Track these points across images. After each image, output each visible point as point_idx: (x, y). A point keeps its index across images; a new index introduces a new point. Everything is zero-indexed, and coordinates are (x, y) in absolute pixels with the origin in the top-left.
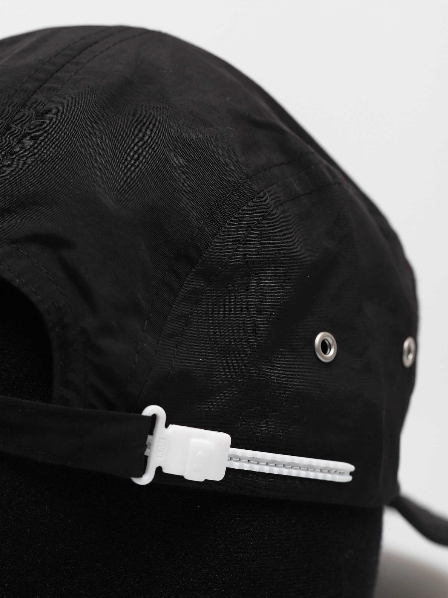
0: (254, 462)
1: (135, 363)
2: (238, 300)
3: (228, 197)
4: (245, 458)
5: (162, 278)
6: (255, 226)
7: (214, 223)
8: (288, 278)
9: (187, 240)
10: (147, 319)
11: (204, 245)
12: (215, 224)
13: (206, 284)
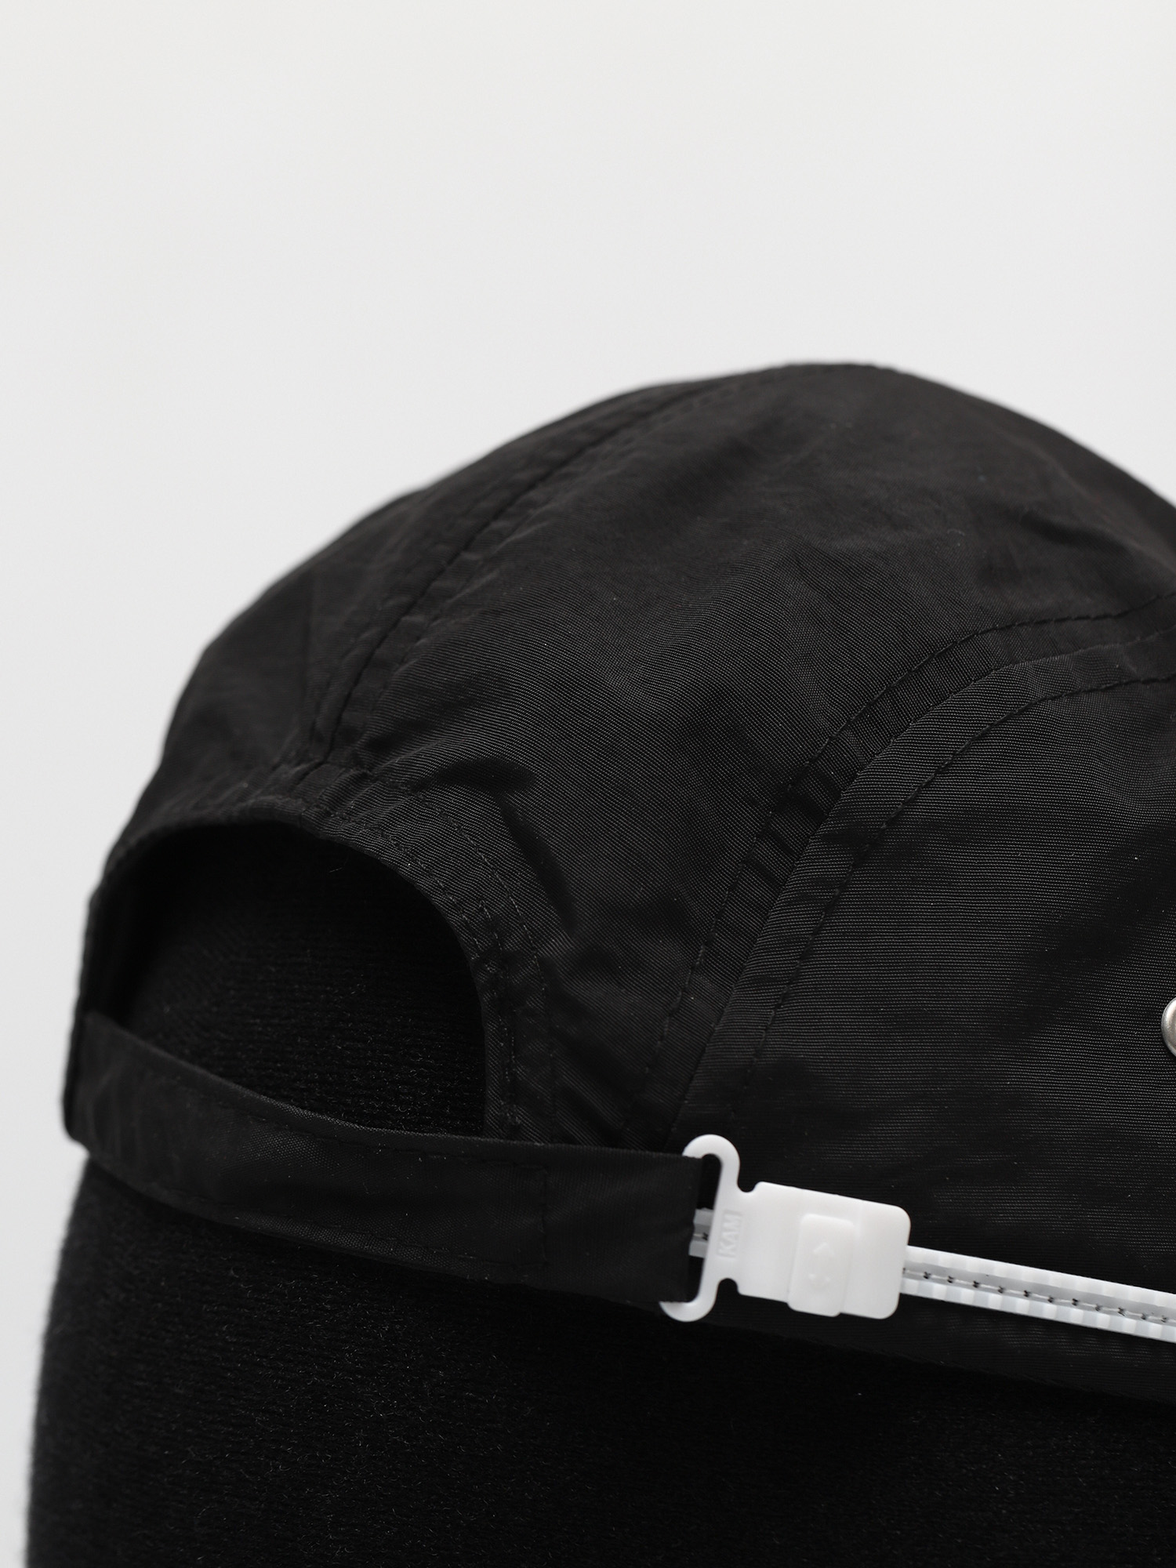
0: (989, 1287)
1: (662, 1038)
2: (933, 902)
3: (916, 671)
4: (964, 1276)
5: (744, 853)
6: (984, 735)
7: (877, 727)
8: (1072, 857)
9: (799, 761)
10: (706, 944)
11: (846, 774)
12: (879, 729)
13: (853, 865)
